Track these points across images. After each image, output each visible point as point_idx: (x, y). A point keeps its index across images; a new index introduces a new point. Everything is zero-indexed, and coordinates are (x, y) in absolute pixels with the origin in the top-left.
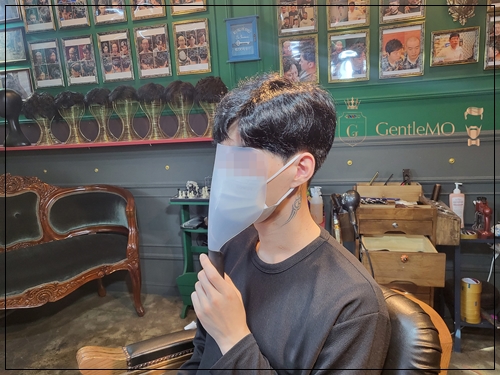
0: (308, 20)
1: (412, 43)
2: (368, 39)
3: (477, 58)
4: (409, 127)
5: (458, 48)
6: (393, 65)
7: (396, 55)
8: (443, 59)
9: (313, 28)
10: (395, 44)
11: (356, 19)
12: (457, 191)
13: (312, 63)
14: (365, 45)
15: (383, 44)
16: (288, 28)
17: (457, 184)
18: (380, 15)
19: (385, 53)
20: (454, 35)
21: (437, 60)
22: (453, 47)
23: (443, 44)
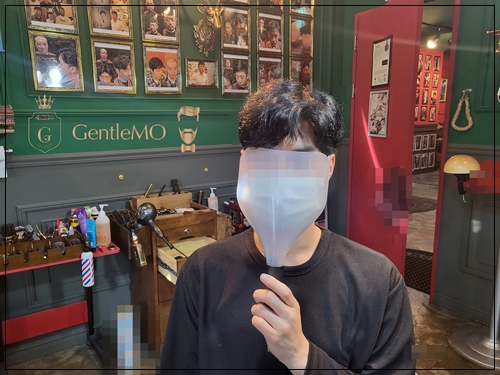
0: (66, 18)
1: (171, 64)
2: (132, 53)
3: (217, 85)
4: (112, 129)
5: (205, 74)
6: (157, 82)
7: (158, 73)
8: (194, 82)
9: (72, 28)
10: (157, 63)
11: (119, 29)
12: (212, 195)
13: (74, 68)
14: (130, 58)
15: (146, 61)
16: (40, 20)
17: (212, 189)
18: (143, 32)
19: (149, 69)
20: (201, 62)
21: (191, 83)
22: (201, 73)
23: (194, 69)
